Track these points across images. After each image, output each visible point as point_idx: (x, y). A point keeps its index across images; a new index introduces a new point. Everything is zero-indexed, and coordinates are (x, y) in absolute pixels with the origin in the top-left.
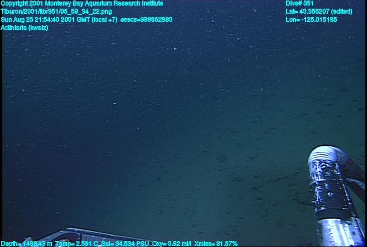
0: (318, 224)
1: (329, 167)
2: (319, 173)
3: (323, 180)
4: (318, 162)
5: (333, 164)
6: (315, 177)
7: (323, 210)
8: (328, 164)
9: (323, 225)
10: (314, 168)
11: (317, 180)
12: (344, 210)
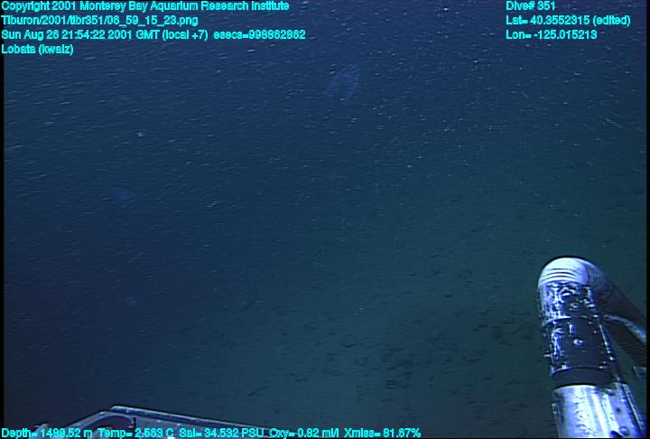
2: (557, 305)
3: (565, 317)
11: (555, 317)
12: (603, 369)
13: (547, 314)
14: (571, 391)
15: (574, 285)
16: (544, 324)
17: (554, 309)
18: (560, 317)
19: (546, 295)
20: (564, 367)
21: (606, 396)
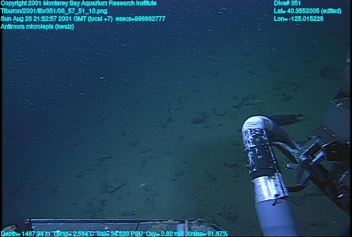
0: (252, 183)
1: (258, 134)
2: (250, 140)
3: (254, 146)
4: (249, 131)
5: (261, 131)
6: (248, 144)
7: (255, 171)
8: (258, 131)
9: (255, 183)
10: (247, 137)
11: (249, 146)
12: (271, 168)
13: (246, 145)
14: (257, 180)
15: (257, 130)
16: (245, 150)
17: (249, 143)
18: (252, 146)
19: (244, 136)
20: (255, 170)
21: (272, 180)
